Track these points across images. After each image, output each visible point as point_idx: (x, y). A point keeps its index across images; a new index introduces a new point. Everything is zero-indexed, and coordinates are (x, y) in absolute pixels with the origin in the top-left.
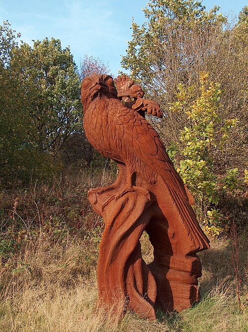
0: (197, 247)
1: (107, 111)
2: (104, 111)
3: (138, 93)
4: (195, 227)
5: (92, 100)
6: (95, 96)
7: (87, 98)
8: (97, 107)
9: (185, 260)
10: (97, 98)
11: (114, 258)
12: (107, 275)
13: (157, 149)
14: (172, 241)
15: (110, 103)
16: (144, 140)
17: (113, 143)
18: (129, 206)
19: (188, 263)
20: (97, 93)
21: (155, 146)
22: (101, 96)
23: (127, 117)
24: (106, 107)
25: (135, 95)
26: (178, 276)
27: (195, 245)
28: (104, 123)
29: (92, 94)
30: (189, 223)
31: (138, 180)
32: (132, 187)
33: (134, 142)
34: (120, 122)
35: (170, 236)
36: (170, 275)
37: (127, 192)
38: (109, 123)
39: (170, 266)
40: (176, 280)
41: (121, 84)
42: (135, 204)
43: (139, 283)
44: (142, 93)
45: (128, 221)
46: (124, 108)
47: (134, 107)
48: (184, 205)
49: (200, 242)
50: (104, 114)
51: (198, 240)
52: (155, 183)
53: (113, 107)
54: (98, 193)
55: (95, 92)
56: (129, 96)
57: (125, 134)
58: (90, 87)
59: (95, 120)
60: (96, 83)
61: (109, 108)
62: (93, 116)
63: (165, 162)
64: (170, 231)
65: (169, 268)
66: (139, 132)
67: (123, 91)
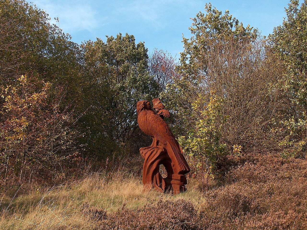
0: (182, 170)
1: (147, 116)
2: (146, 116)
3: (161, 107)
4: (182, 162)
5: (141, 111)
6: (142, 109)
7: (139, 110)
8: (143, 114)
9: (178, 175)
10: (143, 110)
11: (148, 172)
12: (146, 179)
13: (167, 131)
14: (173, 168)
15: (148, 112)
16: (161, 127)
17: (149, 128)
18: (155, 152)
19: (179, 177)
20: (143, 108)
21: (166, 130)
22: (144, 109)
23: (154, 118)
24: (146, 114)
25: (160, 108)
26: (175, 182)
27: (181, 169)
28: (145, 121)
29: (141, 109)
30: (180, 160)
31: (159, 143)
32: (157, 146)
33: (157, 128)
34: (151, 120)
35: (172, 166)
36: (172, 182)
37: (155, 148)
38: (147, 120)
39: (172, 178)
40: (175, 183)
41: (155, 103)
42: (157, 152)
43: (158, 182)
44: (163, 107)
45: (154, 158)
46: (153, 115)
47: (158, 114)
48: (178, 153)
49: (184, 168)
50: (145, 117)
51: (183, 167)
52: (166, 144)
53: (149, 114)
54: (144, 149)
55: (142, 108)
56: (158, 108)
57: (154, 125)
58: (140, 106)
59: (142, 120)
60: (142, 105)
61: (148, 114)
62: (141, 118)
63: (170, 136)
64: (172, 164)
65: (172, 179)
66: (159, 124)
67: (156, 106)
